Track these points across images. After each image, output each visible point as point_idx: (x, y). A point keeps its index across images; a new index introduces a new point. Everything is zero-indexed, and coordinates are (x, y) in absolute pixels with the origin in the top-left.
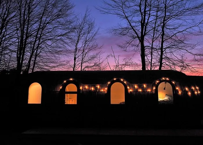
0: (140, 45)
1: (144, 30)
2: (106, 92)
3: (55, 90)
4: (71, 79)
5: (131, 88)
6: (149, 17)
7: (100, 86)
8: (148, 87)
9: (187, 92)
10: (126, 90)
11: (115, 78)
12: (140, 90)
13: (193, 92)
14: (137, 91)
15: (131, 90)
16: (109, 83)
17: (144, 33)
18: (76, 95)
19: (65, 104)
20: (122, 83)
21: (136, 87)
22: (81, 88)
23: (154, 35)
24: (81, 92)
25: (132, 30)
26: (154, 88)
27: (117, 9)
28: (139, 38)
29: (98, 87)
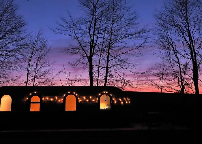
0: (89, 63)
1: (92, 51)
2: (62, 102)
3: (23, 101)
4: (36, 92)
5: (81, 99)
6: (97, 39)
7: (58, 98)
8: (93, 98)
9: (120, 102)
10: (77, 100)
11: (69, 91)
12: (87, 101)
13: (124, 102)
14: (85, 101)
15: (81, 101)
16: (65, 95)
17: (92, 53)
18: (39, 104)
19: (31, 111)
20: (75, 95)
21: (84, 98)
22: (43, 99)
23: (101, 56)
24: (43, 102)
25: (82, 51)
26: (97, 99)
27: (69, 30)
28: (88, 57)
29: (56, 98)
